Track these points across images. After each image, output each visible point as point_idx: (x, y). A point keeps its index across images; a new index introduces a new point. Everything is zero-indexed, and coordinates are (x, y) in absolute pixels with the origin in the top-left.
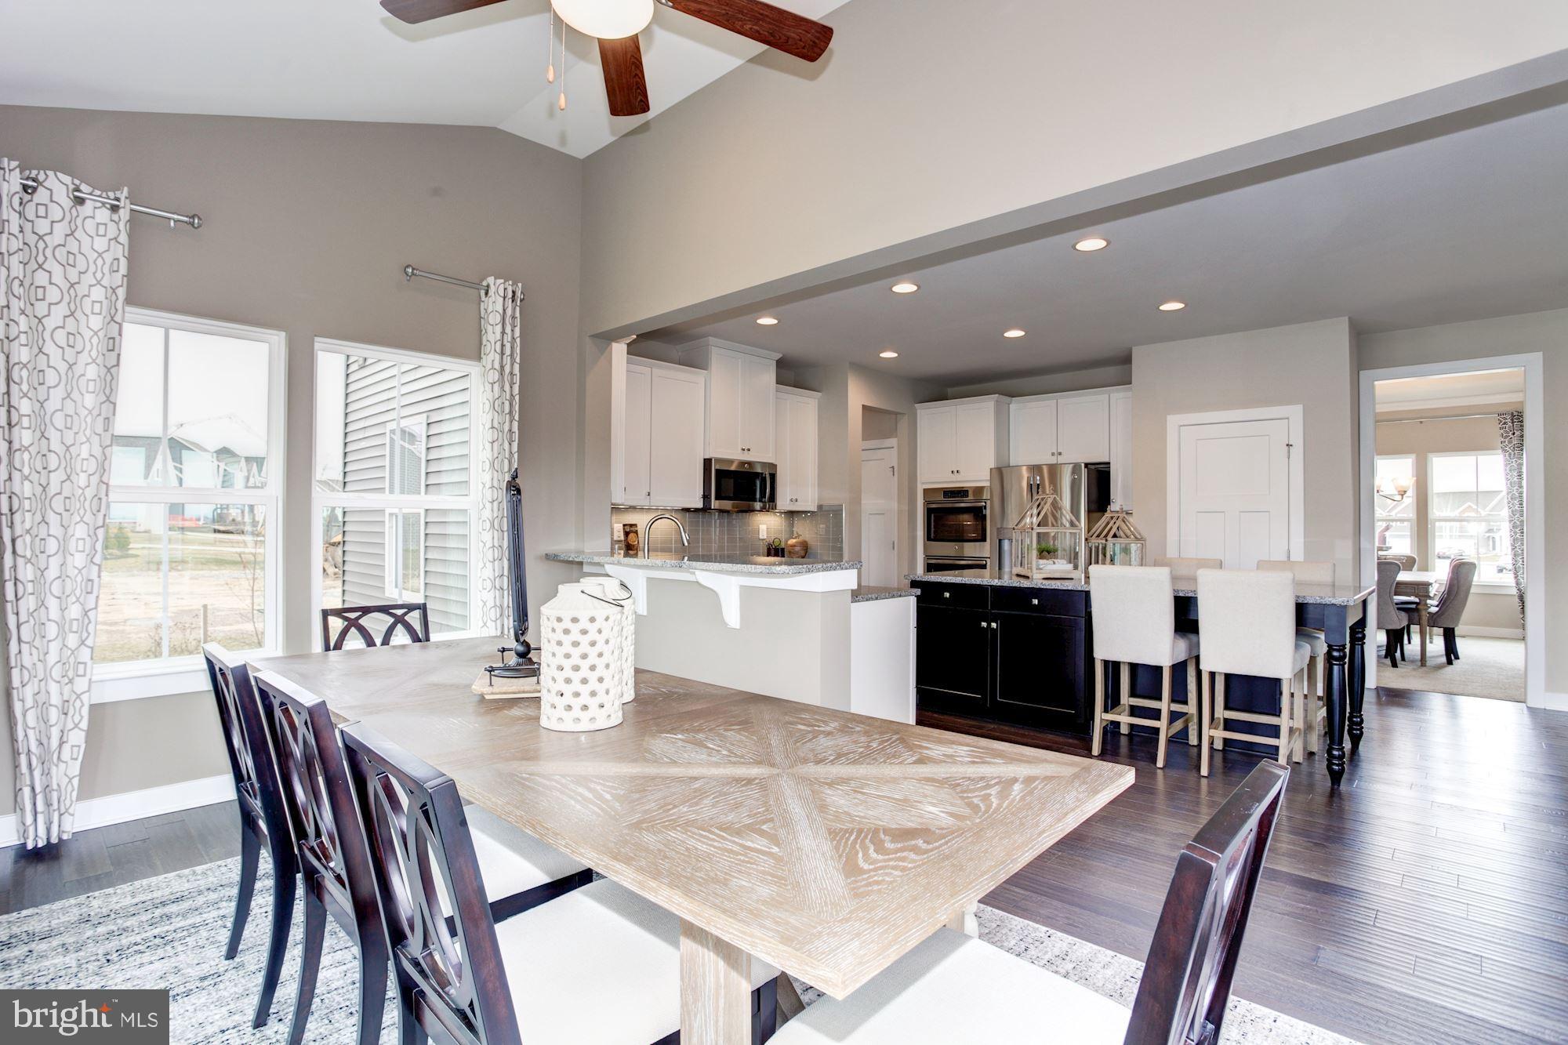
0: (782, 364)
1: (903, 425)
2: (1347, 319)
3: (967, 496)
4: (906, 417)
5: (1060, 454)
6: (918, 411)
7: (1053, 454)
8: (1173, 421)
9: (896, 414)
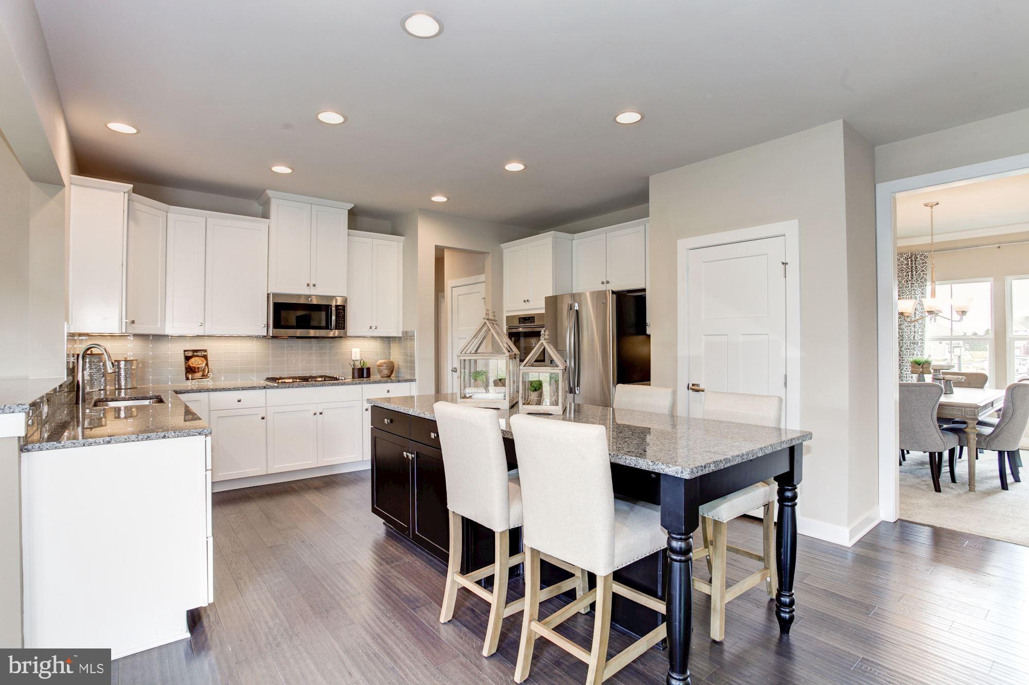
0: (353, 214)
1: (489, 262)
2: (841, 121)
3: (534, 322)
4: (490, 255)
5: (608, 282)
6: (505, 251)
7: (603, 283)
8: (683, 244)
9: (484, 253)
